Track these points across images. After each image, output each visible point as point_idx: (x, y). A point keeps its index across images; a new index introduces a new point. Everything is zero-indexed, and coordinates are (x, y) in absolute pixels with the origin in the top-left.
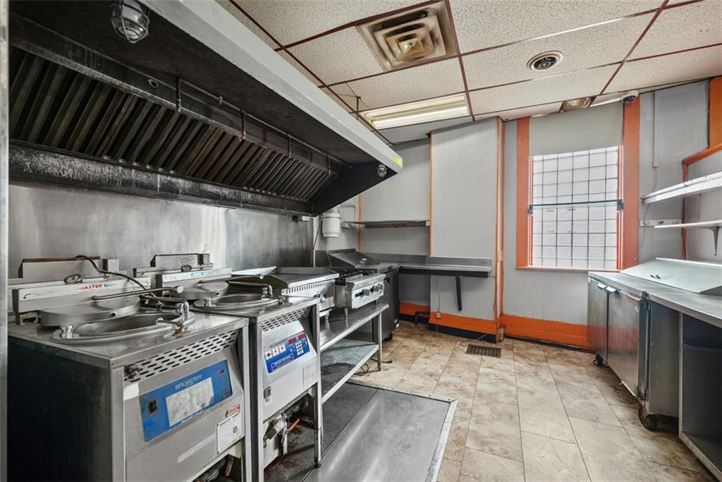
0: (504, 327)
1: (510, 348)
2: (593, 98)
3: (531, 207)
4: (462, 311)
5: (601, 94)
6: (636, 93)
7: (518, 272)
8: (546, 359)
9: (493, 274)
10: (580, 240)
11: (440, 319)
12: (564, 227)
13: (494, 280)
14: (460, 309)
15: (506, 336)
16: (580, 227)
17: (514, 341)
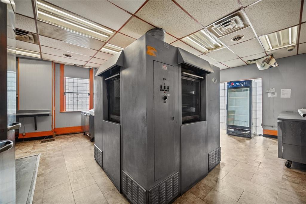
0: (56, 132)
1: (57, 138)
2: (82, 66)
3: (65, 93)
4: (37, 130)
5: (84, 65)
6: (92, 68)
7: (61, 113)
8: (70, 137)
9: (51, 114)
10: (80, 103)
11: (25, 135)
12: (75, 99)
13: (51, 117)
14: (36, 129)
15: (56, 135)
16: (80, 99)
17: (60, 136)
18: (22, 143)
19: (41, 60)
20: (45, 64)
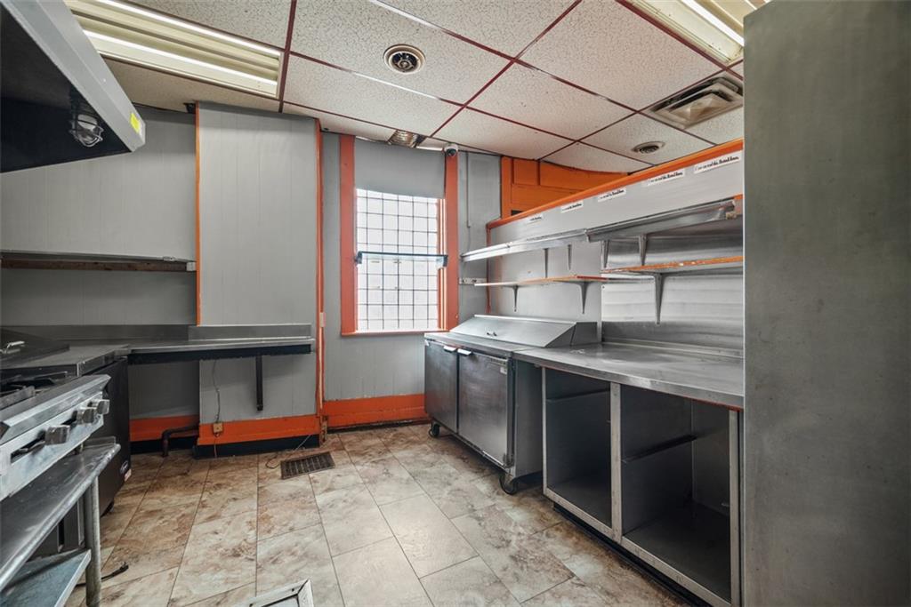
0: (326, 418)
1: (341, 448)
2: (421, 139)
3: (360, 254)
4: (263, 412)
5: (431, 137)
6: (456, 147)
7: (343, 341)
8: (387, 447)
9: (313, 348)
10: (406, 297)
11: (220, 433)
12: (391, 283)
13: (315, 354)
14: (260, 408)
15: (331, 431)
16: (406, 283)
17: (341, 434)
18: (212, 467)
19: (279, 113)
20: (290, 130)
